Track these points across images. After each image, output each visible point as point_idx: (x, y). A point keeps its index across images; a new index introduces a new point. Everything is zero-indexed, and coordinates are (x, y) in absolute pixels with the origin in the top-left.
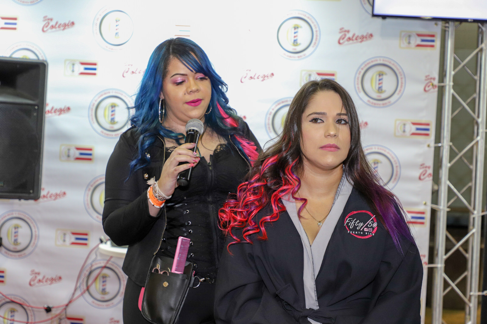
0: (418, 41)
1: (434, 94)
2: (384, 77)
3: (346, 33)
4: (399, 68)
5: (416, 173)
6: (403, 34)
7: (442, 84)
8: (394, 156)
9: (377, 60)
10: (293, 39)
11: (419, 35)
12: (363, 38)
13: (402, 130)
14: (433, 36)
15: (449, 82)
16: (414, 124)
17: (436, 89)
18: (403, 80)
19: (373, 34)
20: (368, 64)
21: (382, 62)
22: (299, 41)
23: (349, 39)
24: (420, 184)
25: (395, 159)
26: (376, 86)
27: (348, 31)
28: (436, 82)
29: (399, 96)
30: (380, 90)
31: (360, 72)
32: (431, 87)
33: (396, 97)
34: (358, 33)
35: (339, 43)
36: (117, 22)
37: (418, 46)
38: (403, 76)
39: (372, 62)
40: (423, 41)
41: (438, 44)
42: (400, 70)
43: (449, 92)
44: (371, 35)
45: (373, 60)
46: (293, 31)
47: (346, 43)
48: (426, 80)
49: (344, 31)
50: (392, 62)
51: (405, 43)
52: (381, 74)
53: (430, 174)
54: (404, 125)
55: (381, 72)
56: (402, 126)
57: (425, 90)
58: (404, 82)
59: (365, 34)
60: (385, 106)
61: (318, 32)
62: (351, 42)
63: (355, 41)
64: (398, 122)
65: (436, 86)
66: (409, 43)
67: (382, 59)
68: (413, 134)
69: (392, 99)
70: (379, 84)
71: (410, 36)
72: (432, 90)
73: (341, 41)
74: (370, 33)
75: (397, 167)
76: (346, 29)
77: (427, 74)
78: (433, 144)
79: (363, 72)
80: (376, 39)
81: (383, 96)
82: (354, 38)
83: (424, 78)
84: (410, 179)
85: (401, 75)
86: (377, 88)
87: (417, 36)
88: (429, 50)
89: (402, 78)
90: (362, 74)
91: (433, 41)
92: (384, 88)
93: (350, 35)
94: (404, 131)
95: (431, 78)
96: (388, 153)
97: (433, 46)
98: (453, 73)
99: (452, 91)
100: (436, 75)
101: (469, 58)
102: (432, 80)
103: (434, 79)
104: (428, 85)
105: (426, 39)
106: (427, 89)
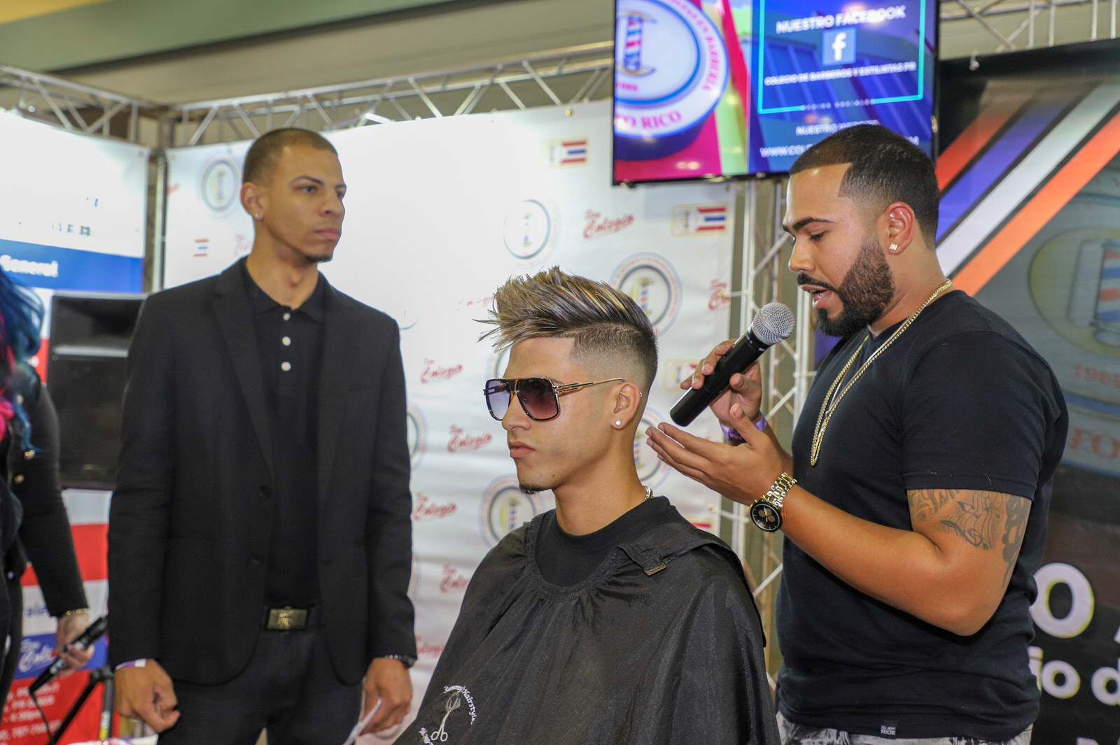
0: (700, 220)
1: (724, 312)
2: (651, 288)
3: (595, 218)
4: (670, 270)
6: (677, 211)
7: (736, 294)
9: (638, 260)
10: (523, 236)
11: (702, 211)
12: (619, 224)
13: (676, 378)
14: (722, 210)
15: (748, 291)
16: (694, 366)
17: (728, 304)
18: (678, 290)
19: (634, 216)
20: (626, 267)
21: (645, 263)
22: (530, 239)
23: (600, 228)
27: (597, 215)
28: (727, 292)
29: (671, 319)
32: (720, 300)
33: (665, 320)
34: (613, 217)
35: (586, 236)
37: (702, 229)
38: (677, 283)
39: (632, 263)
40: (708, 219)
41: (730, 223)
42: (673, 274)
43: (748, 305)
44: (630, 218)
45: (632, 259)
46: (524, 223)
47: (596, 234)
48: (712, 288)
49: (592, 215)
50: (661, 261)
51: (680, 226)
52: (645, 283)
54: (679, 369)
55: (645, 279)
56: (676, 371)
57: (711, 307)
58: (678, 294)
59: (621, 217)
61: (557, 221)
62: (602, 232)
63: (608, 230)
64: (669, 365)
65: (727, 298)
66: (687, 226)
67: (645, 257)
69: (661, 325)
70: (643, 300)
71: (687, 214)
72: (722, 305)
73: (588, 233)
74: (628, 214)
76: (595, 211)
77: (714, 277)
80: (638, 223)
82: (607, 226)
83: (708, 285)
85: (674, 283)
87: (698, 213)
88: (716, 235)
89: (675, 288)
91: (722, 219)
92: (648, 307)
93: (599, 221)
94: (678, 380)
95: (720, 285)
96: (655, 419)
97: (722, 228)
98: (752, 273)
99: (752, 305)
100: (727, 278)
101: (778, 244)
102: (721, 288)
103: (724, 285)
104: (715, 297)
105: (713, 215)
106: (714, 304)
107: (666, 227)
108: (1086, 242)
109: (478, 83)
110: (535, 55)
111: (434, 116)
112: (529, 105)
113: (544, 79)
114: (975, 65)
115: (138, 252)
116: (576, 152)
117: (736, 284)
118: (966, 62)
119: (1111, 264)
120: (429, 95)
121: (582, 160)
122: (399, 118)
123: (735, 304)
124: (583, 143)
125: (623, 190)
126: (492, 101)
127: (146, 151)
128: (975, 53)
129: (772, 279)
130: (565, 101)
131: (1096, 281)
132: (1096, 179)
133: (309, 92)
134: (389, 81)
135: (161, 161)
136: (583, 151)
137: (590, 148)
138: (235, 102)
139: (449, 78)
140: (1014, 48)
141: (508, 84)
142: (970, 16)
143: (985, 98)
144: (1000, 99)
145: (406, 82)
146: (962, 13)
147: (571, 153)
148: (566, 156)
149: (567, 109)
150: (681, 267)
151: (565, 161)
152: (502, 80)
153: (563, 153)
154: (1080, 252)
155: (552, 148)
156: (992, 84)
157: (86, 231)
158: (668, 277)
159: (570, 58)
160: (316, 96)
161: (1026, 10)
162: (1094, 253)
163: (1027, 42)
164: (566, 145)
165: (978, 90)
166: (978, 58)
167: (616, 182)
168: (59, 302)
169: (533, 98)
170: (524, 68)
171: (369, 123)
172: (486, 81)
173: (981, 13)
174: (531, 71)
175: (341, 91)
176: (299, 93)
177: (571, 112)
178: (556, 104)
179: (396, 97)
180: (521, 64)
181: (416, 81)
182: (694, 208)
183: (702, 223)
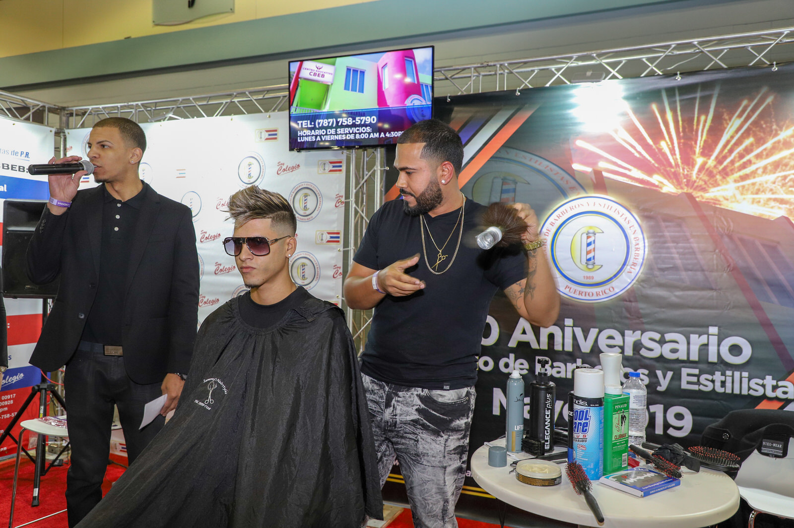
1: (342, 208)
2: (308, 198)
3: (282, 165)
4: (318, 190)
5: (331, 273)
6: (320, 162)
7: (347, 200)
8: (316, 260)
9: (303, 185)
10: (248, 173)
11: (331, 163)
12: (293, 168)
13: (321, 239)
14: (341, 162)
15: (352, 199)
16: (329, 233)
17: (344, 205)
18: (321, 198)
19: (300, 165)
20: (297, 188)
21: (306, 186)
22: (252, 175)
23: (285, 170)
24: (334, 281)
25: (317, 262)
26: (302, 205)
27: (283, 164)
28: (343, 199)
29: (318, 212)
30: (305, 208)
31: (292, 195)
32: (340, 203)
33: (316, 213)
34: (290, 165)
35: (278, 174)
36: (143, 170)
37: (331, 171)
38: (320, 196)
39: (299, 186)
40: (334, 167)
41: (344, 168)
42: (319, 192)
43: (353, 205)
44: (299, 165)
45: (300, 185)
46: (248, 167)
47: (282, 173)
48: (337, 198)
49: (281, 164)
50: (313, 185)
51: (322, 169)
52: (306, 196)
53: (341, 273)
54: (322, 234)
55: (306, 194)
56: (321, 236)
57: (336, 206)
58: (321, 200)
60: (309, 220)
61: (264, 167)
62: (285, 172)
63: (288, 171)
64: (318, 232)
65: (343, 202)
66: (324, 169)
67: (306, 183)
68: (328, 241)
69: (314, 215)
70: (305, 203)
71: (324, 164)
72: (341, 205)
73: (279, 172)
74: (298, 164)
75: (318, 268)
76: (282, 162)
77: (337, 193)
78: (342, 249)
79: (294, 194)
80: (302, 168)
81: (308, 212)
82: (288, 169)
83: (334, 196)
84: (327, 278)
85: (319, 195)
86: (303, 207)
87: (329, 164)
88: (337, 174)
89: (320, 198)
90: (293, 196)
91: (341, 166)
92: (308, 207)
93: (284, 167)
94: (322, 240)
95: (340, 196)
96: (312, 257)
97: (340, 170)
98: (354, 191)
99: (354, 205)
100: (343, 193)
101: (366, 178)
102: (341, 198)
103: (342, 197)
104: (338, 202)
105: (336, 165)
106: (337, 205)
107: (315, 170)
108: (495, 178)
109: (224, 101)
110: (252, 89)
111: (204, 117)
112: (249, 113)
113: (255, 100)
114: (449, 100)
116: (272, 135)
117: (347, 196)
118: (445, 98)
119: (505, 187)
120: (199, 106)
121: (276, 138)
122: (186, 117)
123: (347, 205)
124: (276, 131)
125: (295, 153)
126: (231, 110)
127: (54, 130)
128: (449, 95)
129: (363, 194)
130: (267, 111)
131: (499, 195)
132: (499, 151)
133: (140, 103)
134: (180, 99)
135: (62, 134)
136: (276, 134)
137: (279, 133)
138: (101, 107)
139: (210, 98)
140: (465, 93)
141: (238, 101)
142: (447, 79)
143: (453, 115)
144: (459, 115)
145: (189, 99)
146: (443, 77)
147: (269, 135)
148: (267, 137)
149: (268, 114)
150: (322, 188)
151: (267, 139)
152: (236, 100)
153: (266, 135)
154: (493, 182)
155: (261, 133)
156: (456, 109)
157: (22, 169)
158: (317, 193)
159: (268, 91)
160: (142, 105)
161: (470, 77)
162: (498, 182)
163: (471, 91)
164: (267, 131)
165: (451, 111)
166: (450, 97)
167: (291, 149)
168: (9, 204)
169: (251, 109)
170: (247, 95)
171: (171, 118)
172: (229, 101)
173: (451, 77)
174: (250, 96)
175: (156, 103)
176: (134, 103)
177: (269, 117)
178: (262, 112)
179: (184, 107)
180: (245, 93)
181: (193, 99)
182: (328, 161)
183: (331, 168)
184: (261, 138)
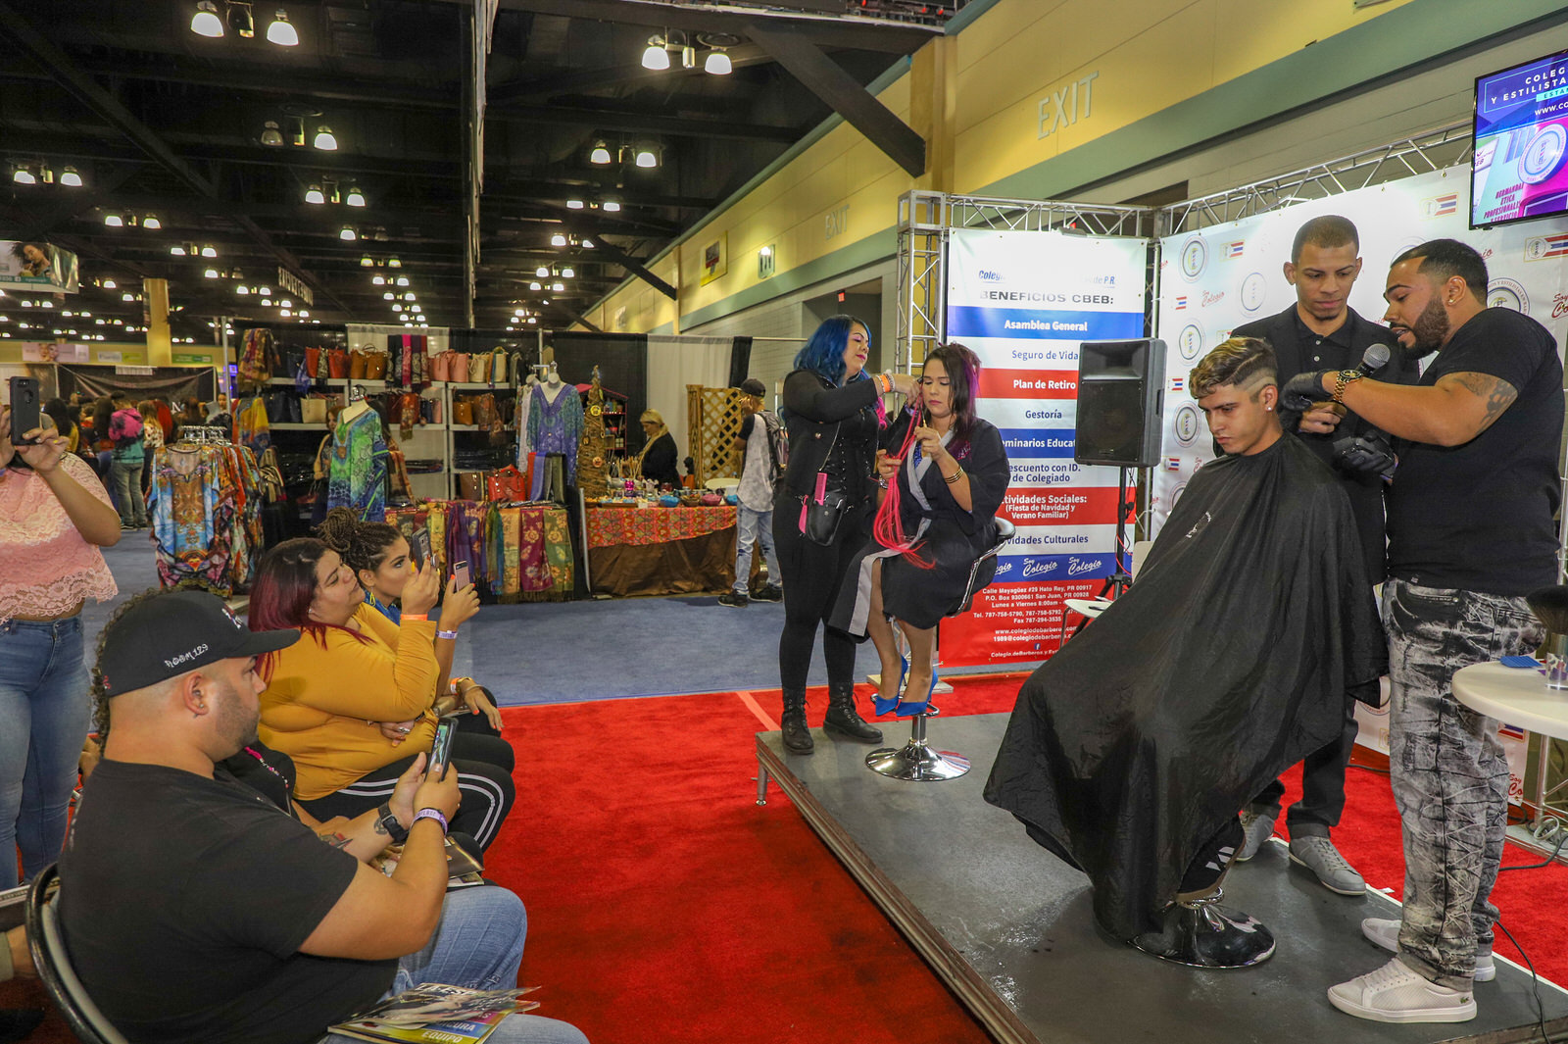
0: (1547, 248)
4: (1521, 290)
6: (1529, 241)
9: (1495, 284)
11: (1549, 240)
18: (1527, 304)
19: (1493, 249)
21: (1500, 285)
32: (1561, 310)
37: (1548, 254)
38: (1526, 300)
40: (1554, 246)
42: (1523, 293)
44: (1490, 251)
48: (1555, 301)
50: (1514, 283)
51: (1531, 253)
52: (1500, 301)
55: (1500, 298)
57: (1554, 316)
58: (1527, 308)
66: (1537, 252)
67: (1501, 281)
71: (1537, 244)
72: (1563, 314)
74: (1489, 248)
80: (1496, 255)
83: (1552, 298)
85: (1523, 299)
87: (1546, 241)
89: (1525, 303)
95: (1562, 298)
102: (1563, 301)
104: (1558, 308)
105: (1559, 243)
106: (1556, 313)
107: (1518, 255)
110: (1418, 135)
111: (1341, 192)
112: (1418, 171)
113: (1424, 150)
115: (1139, 308)
116: (1448, 205)
120: (1336, 175)
121: (1454, 210)
124: (1454, 197)
125: (1481, 231)
127: (1146, 241)
130: (1440, 167)
133: (1253, 185)
134: (1309, 169)
135: (1156, 246)
136: (1454, 203)
138: (1203, 199)
139: (1361, 158)
141: (1402, 155)
145: (1322, 167)
147: (1443, 206)
148: (1439, 209)
149: (1441, 173)
150: (1530, 286)
151: (1439, 213)
152: (1397, 154)
153: (1438, 207)
155: (1429, 204)
157: (1106, 300)
158: (1520, 293)
159: (1451, 130)
160: (1257, 187)
164: (1439, 200)
167: (1473, 226)
168: (1085, 348)
170: (1410, 144)
172: (1382, 159)
174: (1413, 145)
175: (1277, 181)
176: (1246, 187)
177: (1445, 175)
178: (1433, 170)
179: (1319, 178)
180: (1407, 142)
181: (1327, 166)
182: (1543, 239)
183: (1549, 249)
184: (1429, 212)
